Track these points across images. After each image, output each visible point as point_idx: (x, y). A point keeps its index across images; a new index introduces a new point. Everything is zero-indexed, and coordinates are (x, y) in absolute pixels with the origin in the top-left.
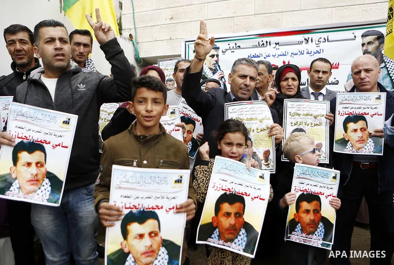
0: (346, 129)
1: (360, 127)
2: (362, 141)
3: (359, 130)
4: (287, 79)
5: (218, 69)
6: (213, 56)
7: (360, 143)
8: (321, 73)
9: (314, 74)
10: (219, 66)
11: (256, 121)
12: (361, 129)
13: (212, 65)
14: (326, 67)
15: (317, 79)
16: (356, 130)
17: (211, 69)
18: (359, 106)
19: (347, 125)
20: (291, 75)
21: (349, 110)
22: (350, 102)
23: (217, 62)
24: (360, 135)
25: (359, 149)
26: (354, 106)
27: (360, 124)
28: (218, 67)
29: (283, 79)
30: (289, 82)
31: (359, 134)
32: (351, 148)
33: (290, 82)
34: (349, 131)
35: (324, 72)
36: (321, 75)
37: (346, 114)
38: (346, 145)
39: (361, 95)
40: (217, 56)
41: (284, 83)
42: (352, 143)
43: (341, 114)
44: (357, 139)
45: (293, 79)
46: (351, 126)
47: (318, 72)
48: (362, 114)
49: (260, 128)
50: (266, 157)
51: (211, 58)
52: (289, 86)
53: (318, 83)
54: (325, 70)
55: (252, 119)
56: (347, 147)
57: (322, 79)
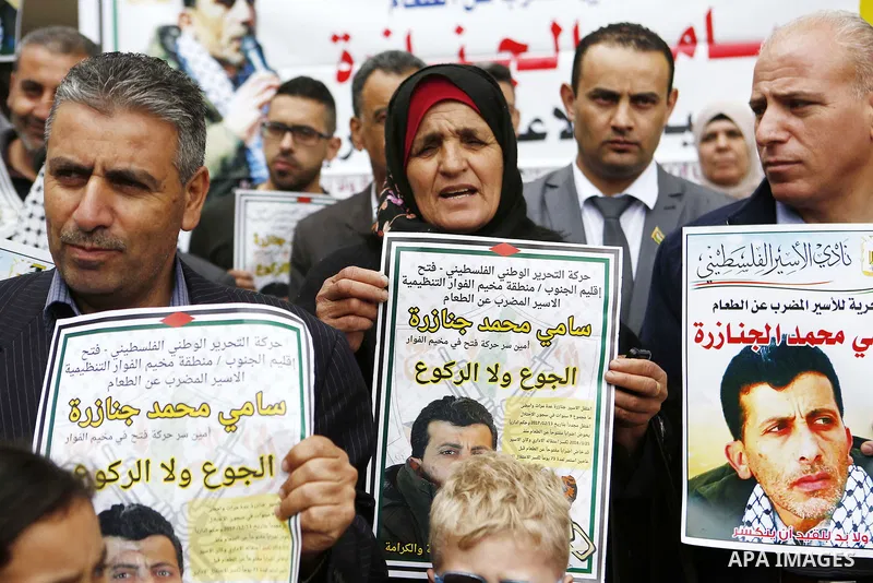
0: (735, 417)
1: (806, 408)
2: (817, 479)
3: (800, 425)
4: (435, 142)
7: (813, 493)
8: (624, 106)
9: (592, 108)
11: (201, 424)
12: (811, 418)
14: (645, 75)
15: (609, 134)
16: (784, 426)
18: (796, 297)
19: (744, 398)
20: (453, 116)
21: (744, 315)
24: (810, 451)
25: (807, 524)
26: (770, 297)
27: (805, 392)
29: (418, 145)
30: (444, 153)
31: (803, 442)
32: (767, 521)
34: (752, 429)
35: (640, 101)
36: (623, 114)
37: (731, 340)
38: (743, 506)
39: (803, 239)
41: (424, 167)
42: (771, 490)
43: (706, 341)
44: (793, 469)
45: (468, 138)
46: (763, 401)
47: (609, 98)
49: (222, 462)
52: (448, 175)
53: (614, 158)
54: (643, 87)
55: (178, 410)
56: (749, 515)
57: (634, 136)
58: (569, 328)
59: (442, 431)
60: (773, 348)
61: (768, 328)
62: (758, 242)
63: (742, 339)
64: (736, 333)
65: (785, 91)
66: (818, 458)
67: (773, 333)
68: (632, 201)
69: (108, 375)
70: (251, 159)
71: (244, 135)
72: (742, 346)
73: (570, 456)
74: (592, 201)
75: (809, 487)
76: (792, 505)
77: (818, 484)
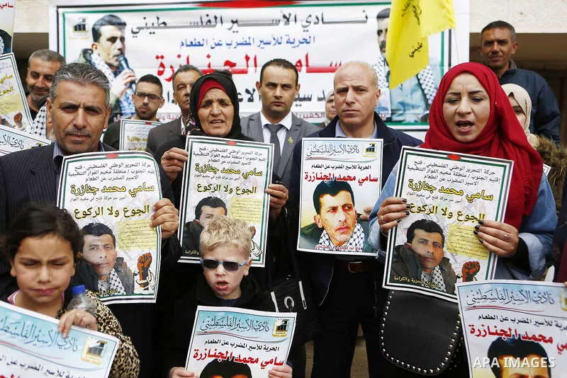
0: (318, 206)
1: (342, 203)
2: (345, 228)
3: (340, 209)
4: (210, 103)
5: (124, 65)
6: (113, 40)
7: (343, 233)
8: (279, 88)
9: (267, 90)
10: (126, 61)
12: (344, 207)
13: (111, 57)
14: (286, 77)
15: (273, 100)
16: (334, 209)
17: (110, 65)
19: (321, 199)
20: (216, 94)
22: (325, 155)
23: (122, 51)
24: (343, 218)
25: (340, 244)
26: (331, 164)
27: (342, 197)
28: (123, 63)
29: (203, 104)
30: (213, 107)
31: (341, 215)
32: (327, 243)
33: (216, 108)
34: (323, 210)
35: (285, 87)
36: (278, 92)
37: (318, 179)
38: (319, 237)
40: (122, 39)
42: (329, 232)
43: (309, 178)
44: (336, 224)
45: (222, 102)
46: (327, 200)
47: (274, 86)
48: (344, 178)
50: (143, 267)
51: (110, 43)
52: (214, 115)
53: (275, 108)
54: (286, 82)
56: (321, 241)
57: (282, 100)
58: (254, 172)
59: (207, 209)
60: (332, 182)
61: (330, 174)
62: (328, 144)
63: (321, 178)
64: (319, 176)
65: (356, 85)
66: (345, 221)
67: (332, 176)
68: (282, 126)
69: (86, 176)
70: (121, 105)
71: (119, 96)
72: (321, 181)
73: (253, 219)
74: (267, 126)
75: (342, 231)
76: (336, 237)
77: (345, 230)
